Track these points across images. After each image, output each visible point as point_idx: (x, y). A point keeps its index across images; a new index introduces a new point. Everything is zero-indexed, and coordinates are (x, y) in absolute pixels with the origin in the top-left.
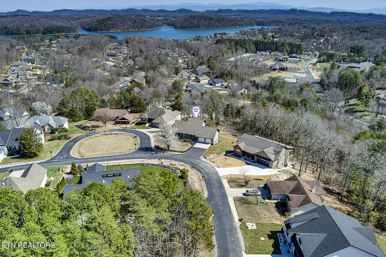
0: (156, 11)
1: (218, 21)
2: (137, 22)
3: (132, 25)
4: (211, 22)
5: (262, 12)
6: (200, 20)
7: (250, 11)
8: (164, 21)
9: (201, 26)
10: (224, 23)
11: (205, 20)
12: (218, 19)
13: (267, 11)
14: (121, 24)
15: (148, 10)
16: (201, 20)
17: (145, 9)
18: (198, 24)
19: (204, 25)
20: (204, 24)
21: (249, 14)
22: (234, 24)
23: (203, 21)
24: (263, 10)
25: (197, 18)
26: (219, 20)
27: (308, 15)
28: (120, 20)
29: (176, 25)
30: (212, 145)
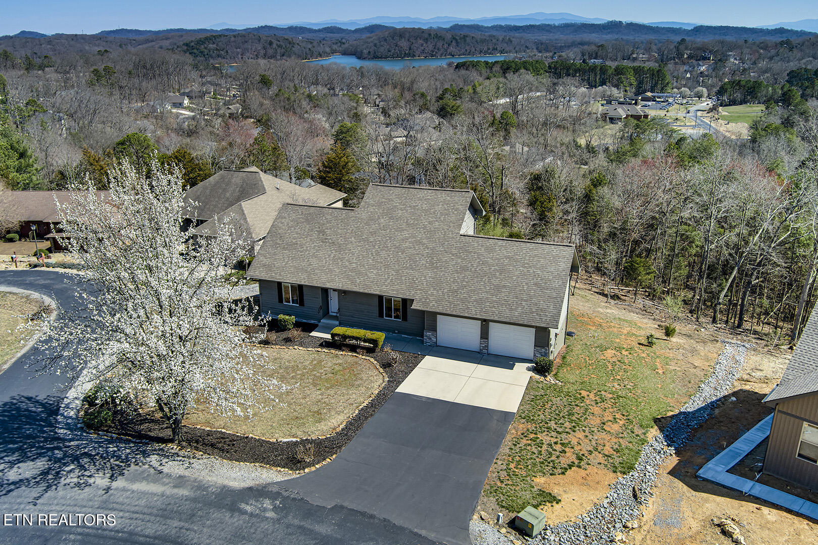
1: (454, 43)
2: (274, 46)
3: (262, 52)
4: (440, 44)
5: (547, 28)
6: (414, 41)
7: (521, 27)
8: (335, 47)
9: (417, 53)
10: (467, 48)
11: (426, 40)
12: (454, 38)
13: (558, 27)
14: (239, 50)
15: (301, 28)
16: (416, 39)
17: (296, 27)
18: (410, 49)
19: (423, 51)
20: (423, 48)
21: (519, 33)
22: (488, 49)
23: (421, 41)
24: (549, 25)
25: (407, 35)
26: (456, 40)
27: (646, 34)
28: (235, 41)
29: (362, 52)
30: (542, 369)
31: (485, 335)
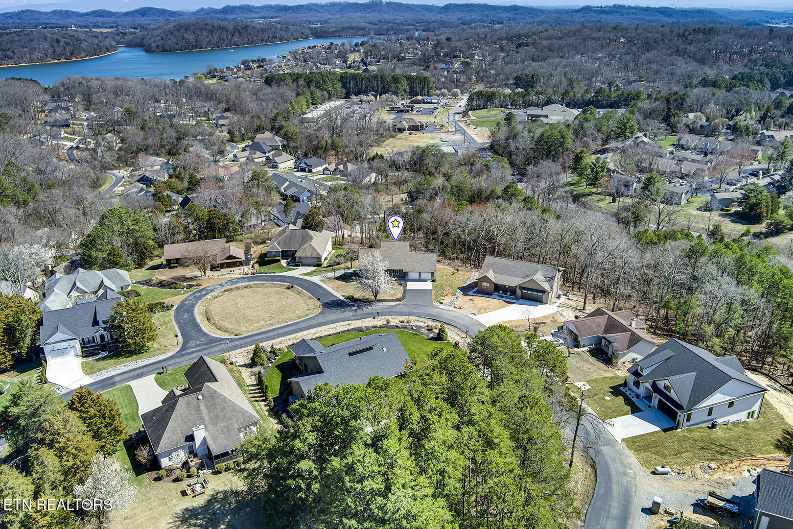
0: (87, 14)
1: (237, 34)
2: (62, 43)
3: (51, 50)
4: (224, 35)
5: (315, 8)
6: (199, 34)
7: (291, 7)
8: (118, 38)
9: (204, 44)
10: (250, 37)
11: (211, 32)
12: (236, 29)
13: (324, 6)
14: (26, 49)
16: (201, 31)
18: (197, 41)
19: (209, 43)
20: (208, 39)
21: (290, 13)
22: (269, 37)
23: (205, 33)
24: (316, 4)
25: (192, 28)
26: (239, 31)
27: (404, 12)
28: (20, 41)
29: (150, 45)
30: (433, 281)
31: (420, 276)
